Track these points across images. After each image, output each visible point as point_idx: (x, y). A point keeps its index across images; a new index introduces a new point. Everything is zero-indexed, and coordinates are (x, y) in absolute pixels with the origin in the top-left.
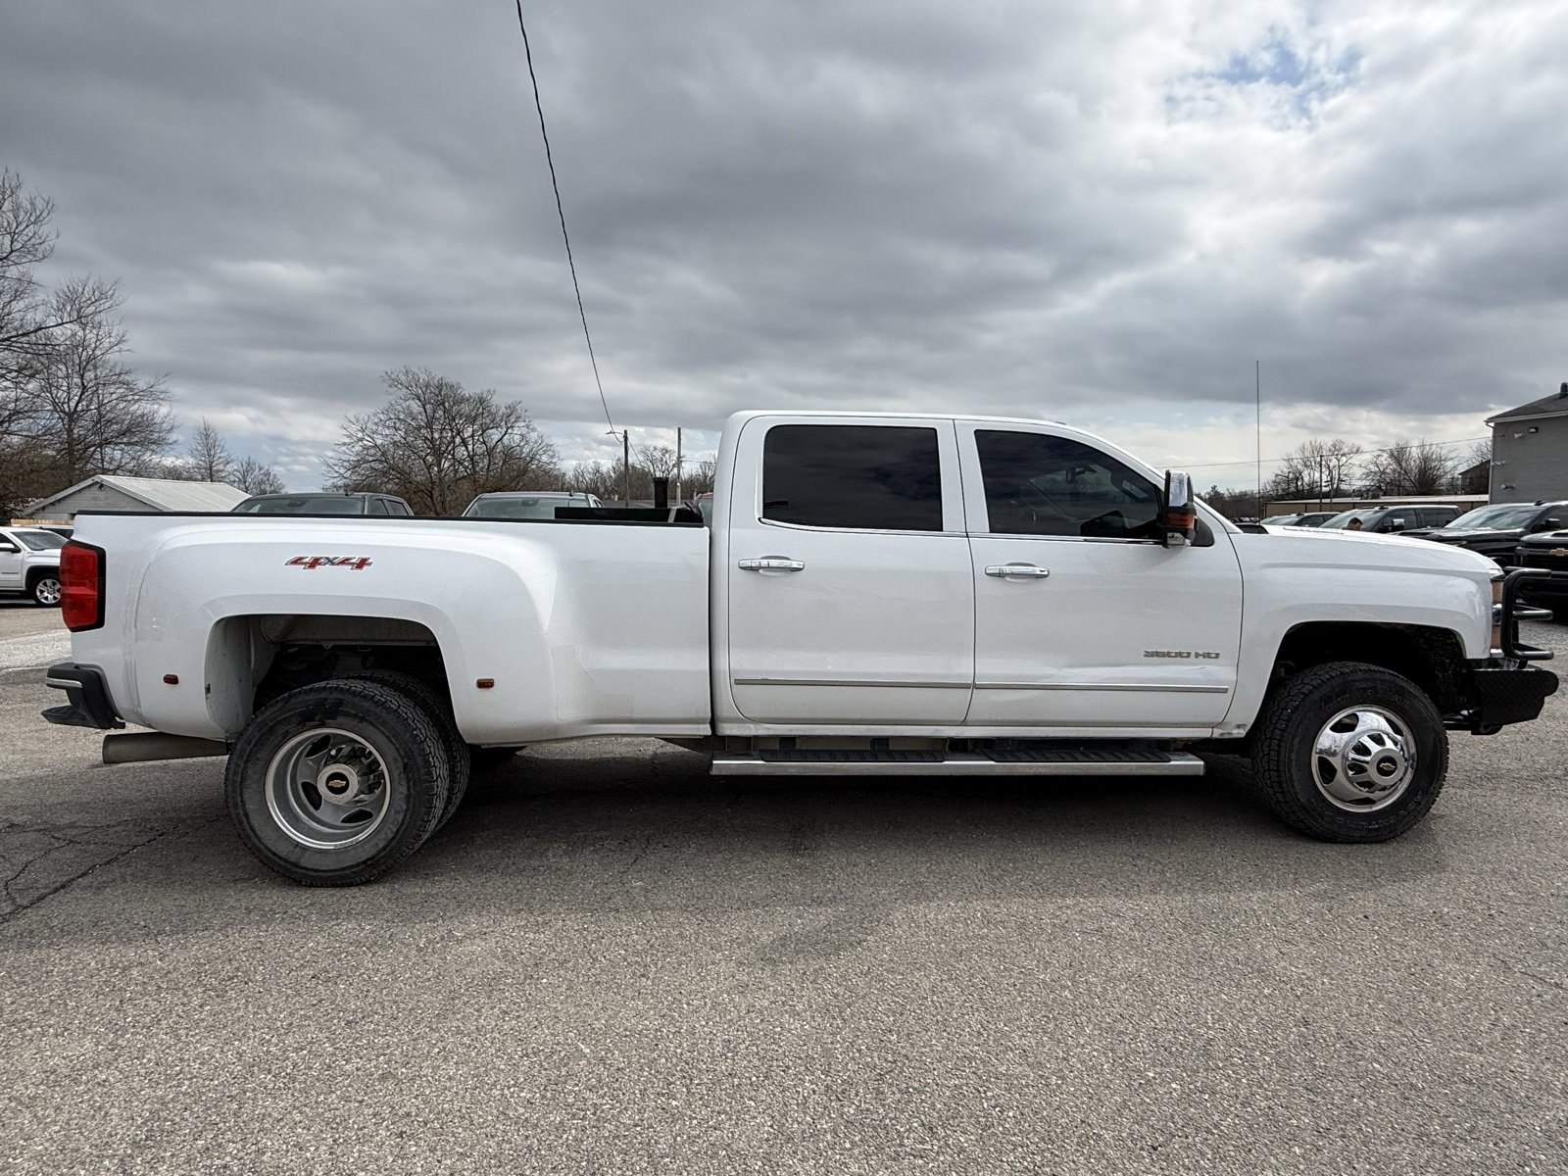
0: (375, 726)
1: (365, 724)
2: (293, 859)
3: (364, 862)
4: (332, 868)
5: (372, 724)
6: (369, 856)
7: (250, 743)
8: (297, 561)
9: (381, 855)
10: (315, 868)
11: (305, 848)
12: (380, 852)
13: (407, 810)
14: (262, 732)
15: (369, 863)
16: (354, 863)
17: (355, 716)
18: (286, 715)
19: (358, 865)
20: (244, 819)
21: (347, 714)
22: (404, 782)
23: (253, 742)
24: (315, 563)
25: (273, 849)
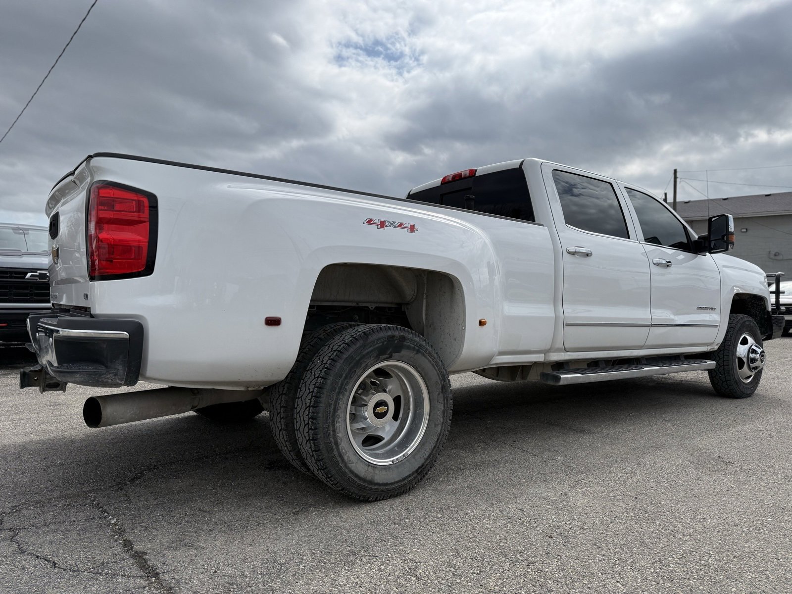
0: (425, 357)
1: (420, 355)
2: (369, 478)
3: (417, 471)
4: (396, 480)
5: (423, 355)
6: (420, 465)
7: (341, 376)
8: (370, 222)
9: (427, 462)
10: (385, 482)
11: (375, 467)
12: (427, 459)
13: (443, 423)
14: (350, 366)
15: (419, 470)
16: (411, 473)
17: (414, 349)
18: (368, 350)
19: (413, 473)
20: (334, 447)
21: (409, 348)
22: (441, 400)
23: (344, 375)
24: (382, 225)
25: (356, 471)
